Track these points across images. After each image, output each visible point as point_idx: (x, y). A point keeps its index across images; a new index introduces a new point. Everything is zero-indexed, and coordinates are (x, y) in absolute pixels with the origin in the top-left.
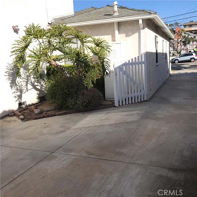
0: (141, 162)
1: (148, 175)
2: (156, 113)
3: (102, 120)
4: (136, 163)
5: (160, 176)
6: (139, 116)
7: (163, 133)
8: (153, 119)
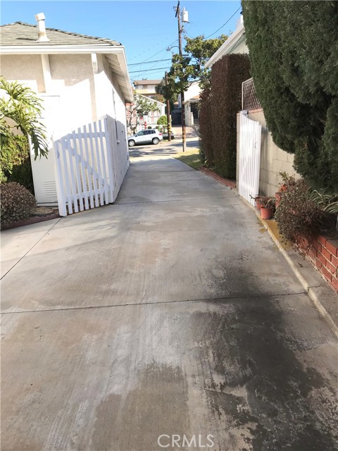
0: (156, 299)
1: (179, 317)
2: (138, 220)
3: (45, 241)
4: (148, 301)
5: (199, 315)
6: (113, 227)
7: (168, 249)
8: (140, 230)
